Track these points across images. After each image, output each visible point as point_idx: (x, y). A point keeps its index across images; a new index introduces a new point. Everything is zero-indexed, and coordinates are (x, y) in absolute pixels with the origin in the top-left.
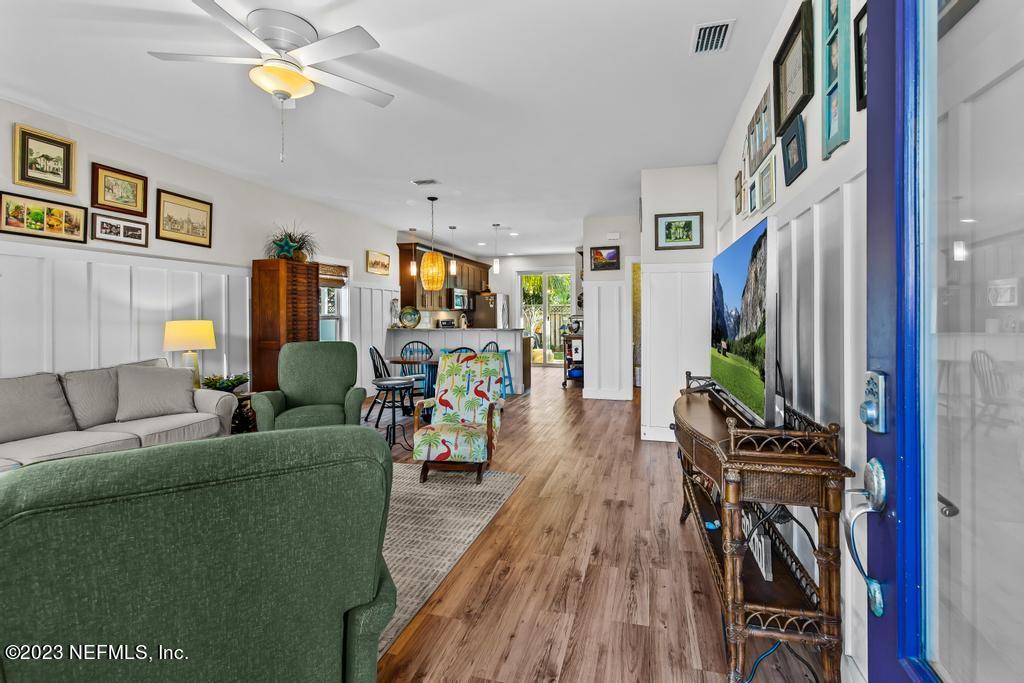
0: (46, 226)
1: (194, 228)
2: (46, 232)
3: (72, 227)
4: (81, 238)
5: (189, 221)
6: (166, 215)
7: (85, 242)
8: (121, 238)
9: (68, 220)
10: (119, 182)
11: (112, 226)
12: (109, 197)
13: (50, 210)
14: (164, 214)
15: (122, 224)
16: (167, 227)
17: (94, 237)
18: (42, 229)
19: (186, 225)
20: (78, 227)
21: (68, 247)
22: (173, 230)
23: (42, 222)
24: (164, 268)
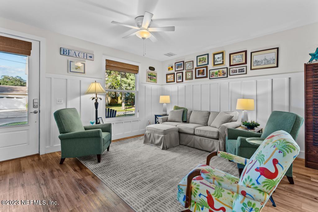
0: (218, 75)
1: (268, 61)
2: (218, 77)
3: (224, 74)
4: (226, 76)
5: (265, 59)
6: (254, 61)
7: (227, 77)
8: (238, 73)
9: (223, 72)
10: (237, 56)
11: (235, 70)
12: (234, 62)
13: (219, 71)
14: (253, 60)
15: (238, 69)
16: (255, 65)
17: (230, 75)
18: (217, 76)
19: (264, 62)
20: (225, 73)
21: (223, 79)
22: (257, 65)
23: (217, 74)
24: (253, 80)
